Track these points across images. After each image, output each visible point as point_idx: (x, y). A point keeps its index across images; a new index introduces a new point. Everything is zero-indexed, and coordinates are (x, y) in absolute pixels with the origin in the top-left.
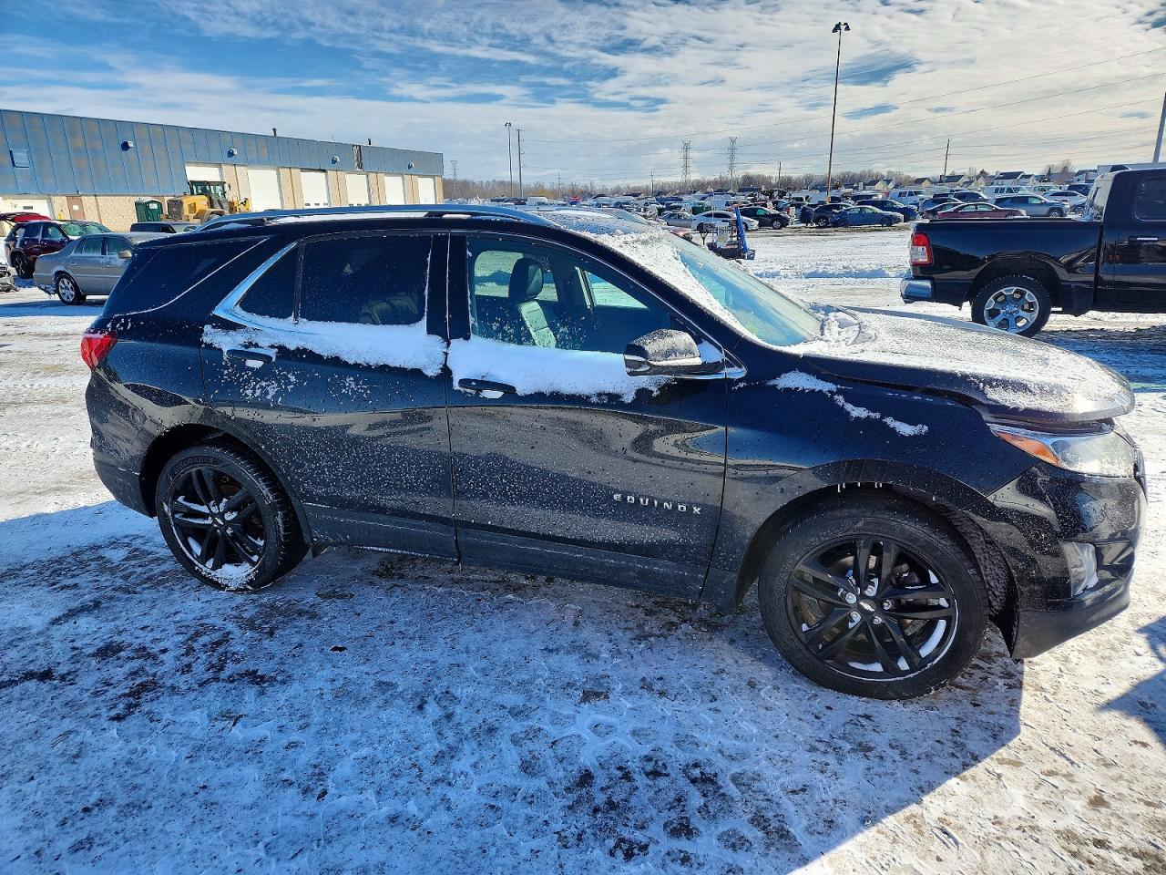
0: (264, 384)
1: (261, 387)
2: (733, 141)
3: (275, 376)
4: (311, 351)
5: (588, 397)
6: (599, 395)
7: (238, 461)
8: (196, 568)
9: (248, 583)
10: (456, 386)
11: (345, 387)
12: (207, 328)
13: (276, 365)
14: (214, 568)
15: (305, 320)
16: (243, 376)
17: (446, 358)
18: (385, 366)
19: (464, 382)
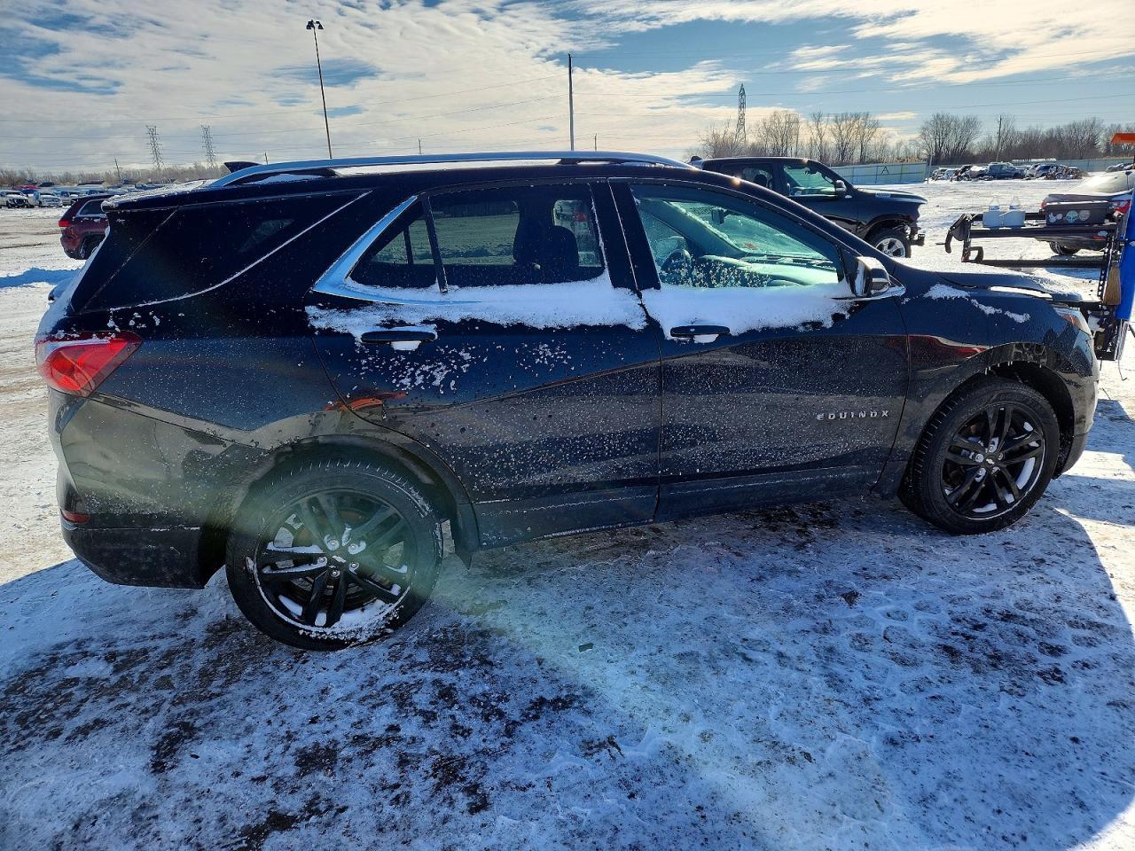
0: (427, 368)
1: (423, 372)
2: (206, 129)
3: (441, 357)
4: (481, 320)
5: (796, 328)
6: (804, 324)
7: (380, 474)
8: (301, 632)
9: (386, 625)
10: (668, 336)
11: (539, 356)
12: (311, 310)
13: (440, 343)
14: (329, 624)
15: (456, 287)
16: (393, 363)
17: (645, 310)
18: (582, 327)
19: (675, 331)
